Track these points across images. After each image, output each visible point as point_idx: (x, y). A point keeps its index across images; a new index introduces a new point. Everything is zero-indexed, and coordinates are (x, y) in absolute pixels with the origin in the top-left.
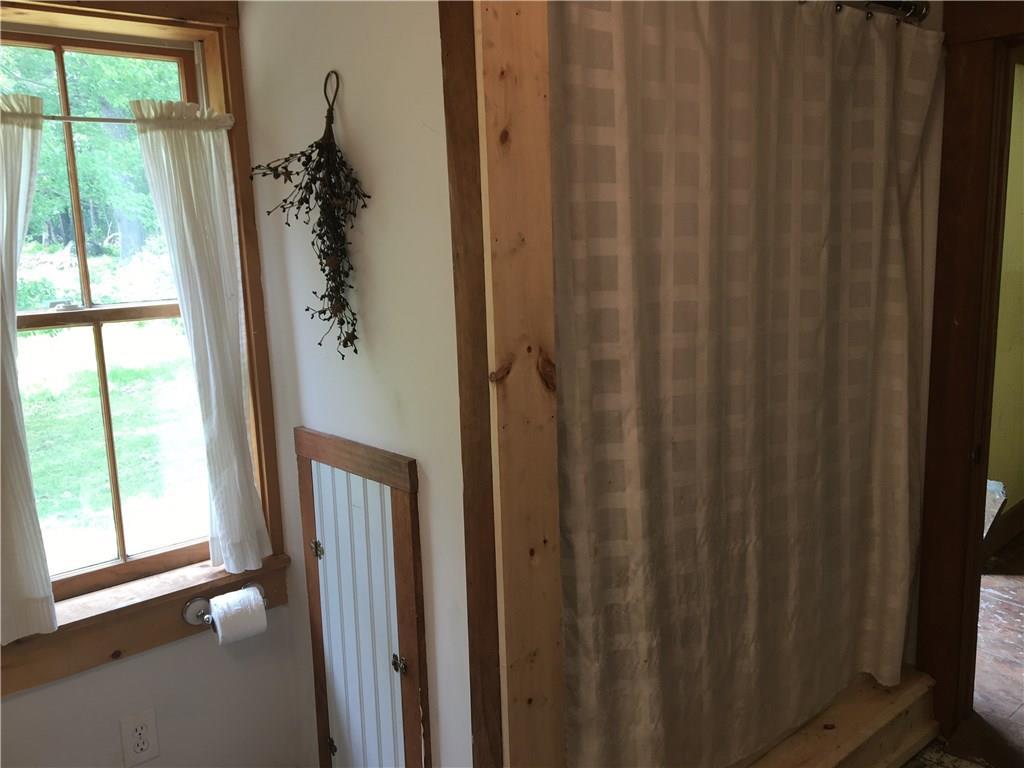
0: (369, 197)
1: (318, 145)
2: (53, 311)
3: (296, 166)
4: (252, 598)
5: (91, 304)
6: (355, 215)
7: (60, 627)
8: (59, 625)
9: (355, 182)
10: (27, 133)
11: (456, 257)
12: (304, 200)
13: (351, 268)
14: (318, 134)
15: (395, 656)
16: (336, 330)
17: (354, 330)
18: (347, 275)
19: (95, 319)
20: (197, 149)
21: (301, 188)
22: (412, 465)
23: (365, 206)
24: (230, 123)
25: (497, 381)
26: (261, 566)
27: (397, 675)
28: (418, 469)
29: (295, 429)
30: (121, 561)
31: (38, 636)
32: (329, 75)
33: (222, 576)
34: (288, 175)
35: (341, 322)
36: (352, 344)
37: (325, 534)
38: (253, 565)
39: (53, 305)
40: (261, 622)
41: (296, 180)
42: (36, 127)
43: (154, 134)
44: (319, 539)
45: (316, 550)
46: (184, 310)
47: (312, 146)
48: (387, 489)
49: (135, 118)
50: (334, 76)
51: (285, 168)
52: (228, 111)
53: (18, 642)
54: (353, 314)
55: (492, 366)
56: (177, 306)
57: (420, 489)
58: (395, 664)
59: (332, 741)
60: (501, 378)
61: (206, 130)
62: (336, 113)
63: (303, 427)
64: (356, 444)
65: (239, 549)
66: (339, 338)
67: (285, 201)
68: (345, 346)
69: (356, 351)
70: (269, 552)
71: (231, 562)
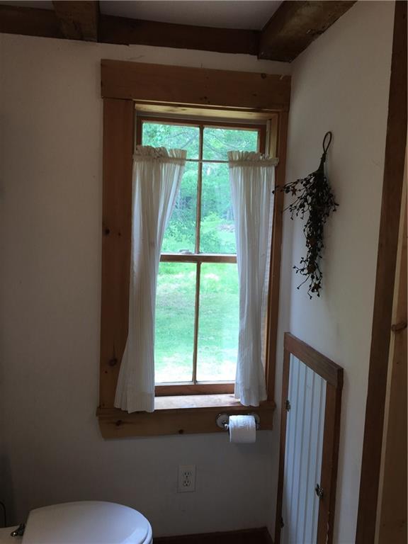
0: (338, 205)
1: (314, 174)
2: (180, 254)
3: (300, 186)
4: (250, 422)
5: (199, 253)
6: (328, 215)
7: (156, 411)
8: (155, 409)
9: (331, 196)
10: (178, 167)
11: (380, 245)
12: (302, 206)
13: (322, 246)
14: (315, 168)
15: (318, 485)
16: (309, 281)
17: (320, 283)
18: (319, 250)
19: (198, 260)
20: (257, 177)
21: (301, 199)
22: (340, 372)
23: (335, 210)
24: (276, 163)
25: (396, 331)
26: (258, 405)
27: (318, 498)
28: (344, 375)
29: (285, 333)
30: (193, 383)
31: (145, 412)
32: (327, 134)
33: (238, 405)
34: (294, 192)
35: (313, 277)
36: (317, 291)
37: (292, 398)
38: (254, 404)
39: (181, 251)
40: (252, 437)
41: (299, 194)
42: (182, 165)
43: (236, 169)
44: (289, 399)
45: (287, 406)
46: (239, 259)
47: (310, 175)
48: (325, 382)
49: (227, 160)
50: (329, 134)
51: (293, 187)
52: (277, 156)
53: (138, 412)
54: (321, 273)
55: (394, 321)
56: (235, 257)
57: (344, 388)
58: (317, 490)
59: (282, 519)
60: (400, 329)
61: (264, 166)
62: (328, 156)
63: (289, 333)
64: (313, 350)
65: (248, 392)
66: (310, 286)
67: (291, 206)
68: (313, 291)
69: (318, 295)
70: (264, 398)
71: (243, 398)
